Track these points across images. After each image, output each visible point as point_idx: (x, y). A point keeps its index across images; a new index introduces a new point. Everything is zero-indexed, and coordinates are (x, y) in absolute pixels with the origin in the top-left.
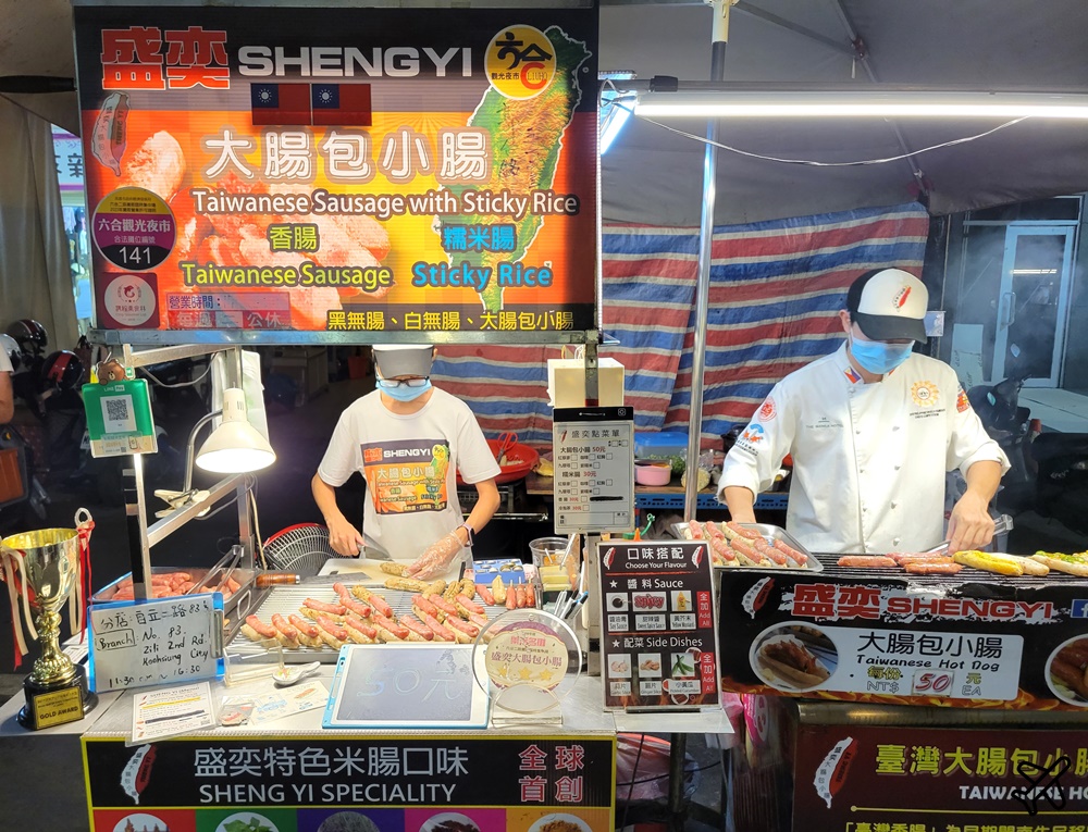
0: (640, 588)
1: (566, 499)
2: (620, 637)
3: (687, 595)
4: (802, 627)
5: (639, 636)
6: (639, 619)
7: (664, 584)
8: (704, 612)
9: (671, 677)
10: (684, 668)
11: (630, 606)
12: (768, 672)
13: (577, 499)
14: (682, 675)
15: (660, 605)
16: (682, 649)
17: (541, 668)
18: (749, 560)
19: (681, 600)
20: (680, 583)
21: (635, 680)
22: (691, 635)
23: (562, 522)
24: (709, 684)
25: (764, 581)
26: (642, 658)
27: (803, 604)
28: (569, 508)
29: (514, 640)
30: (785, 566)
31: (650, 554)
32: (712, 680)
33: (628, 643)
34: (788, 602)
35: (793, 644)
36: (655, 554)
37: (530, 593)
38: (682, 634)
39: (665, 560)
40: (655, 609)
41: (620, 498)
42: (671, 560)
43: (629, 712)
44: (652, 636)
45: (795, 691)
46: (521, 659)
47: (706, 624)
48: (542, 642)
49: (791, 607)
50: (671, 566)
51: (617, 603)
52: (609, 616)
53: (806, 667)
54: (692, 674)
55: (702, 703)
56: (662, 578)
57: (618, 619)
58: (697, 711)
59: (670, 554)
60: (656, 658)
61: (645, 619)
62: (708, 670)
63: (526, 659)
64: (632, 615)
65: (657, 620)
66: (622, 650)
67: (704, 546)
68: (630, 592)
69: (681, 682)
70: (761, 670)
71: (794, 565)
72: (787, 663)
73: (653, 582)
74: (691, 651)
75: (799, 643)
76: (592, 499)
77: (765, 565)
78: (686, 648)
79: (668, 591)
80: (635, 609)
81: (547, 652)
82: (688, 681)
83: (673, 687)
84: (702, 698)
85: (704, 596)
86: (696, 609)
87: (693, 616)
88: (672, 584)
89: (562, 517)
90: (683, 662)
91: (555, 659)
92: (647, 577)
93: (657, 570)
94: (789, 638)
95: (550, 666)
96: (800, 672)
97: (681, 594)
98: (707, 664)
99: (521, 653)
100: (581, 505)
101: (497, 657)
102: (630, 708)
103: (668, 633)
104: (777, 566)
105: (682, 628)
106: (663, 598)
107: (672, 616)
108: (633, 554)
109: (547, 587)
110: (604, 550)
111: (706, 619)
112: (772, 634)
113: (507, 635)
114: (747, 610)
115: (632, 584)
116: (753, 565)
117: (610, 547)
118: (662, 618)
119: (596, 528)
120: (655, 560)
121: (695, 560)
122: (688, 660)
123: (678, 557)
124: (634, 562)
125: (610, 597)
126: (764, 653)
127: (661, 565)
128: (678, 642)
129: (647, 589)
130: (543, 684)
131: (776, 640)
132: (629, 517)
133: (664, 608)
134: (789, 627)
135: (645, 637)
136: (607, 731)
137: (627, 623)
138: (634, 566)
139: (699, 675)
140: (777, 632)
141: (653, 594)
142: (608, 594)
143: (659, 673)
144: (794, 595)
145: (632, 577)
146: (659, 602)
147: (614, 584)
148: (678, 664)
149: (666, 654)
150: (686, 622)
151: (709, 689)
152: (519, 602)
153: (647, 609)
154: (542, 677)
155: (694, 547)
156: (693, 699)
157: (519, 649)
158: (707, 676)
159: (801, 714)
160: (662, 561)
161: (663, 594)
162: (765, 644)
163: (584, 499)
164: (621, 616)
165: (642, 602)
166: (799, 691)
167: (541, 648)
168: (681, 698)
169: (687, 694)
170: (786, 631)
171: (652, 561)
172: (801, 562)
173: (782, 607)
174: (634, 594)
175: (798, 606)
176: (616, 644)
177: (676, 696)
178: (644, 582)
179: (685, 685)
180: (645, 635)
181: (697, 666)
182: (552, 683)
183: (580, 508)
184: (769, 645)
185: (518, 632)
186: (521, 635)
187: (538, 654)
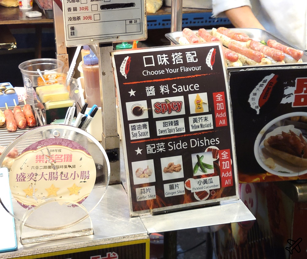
0: (158, 95)
1: (75, 9)
2: (143, 144)
3: (204, 97)
4: (301, 117)
5: (160, 142)
6: (159, 125)
7: (181, 89)
8: (220, 112)
9: (192, 176)
10: (204, 167)
11: (150, 113)
12: (270, 161)
13: (87, 8)
14: (202, 174)
15: (179, 110)
16: (201, 149)
17: (70, 183)
18: (249, 60)
19: (198, 102)
20: (196, 86)
21: (159, 184)
22: (209, 134)
23: (73, 34)
24: (227, 178)
25: (269, 78)
26: (165, 162)
27: (303, 96)
28: (79, 18)
29: (39, 158)
30: (283, 63)
31: (165, 60)
32: (229, 174)
33: (150, 149)
34: (289, 96)
35: (292, 133)
36: (170, 60)
37: (29, 113)
38: (200, 135)
39: (180, 65)
40: (174, 113)
41: (131, 5)
42: (186, 64)
43: (155, 214)
44: (172, 140)
45: (292, 175)
46: (47, 177)
47: (223, 123)
48: (69, 158)
49: (291, 100)
50: (187, 70)
51: (137, 111)
52: (130, 125)
53: (302, 153)
54: (212, 171)
55: (222, 197)
56: (179, 83)
57: (139, 127)
58: (218, 204)
59: (184, 58)
60: (178, 160)
61: (165, 124)
62: (226, 165)
63: (52, 177)
64: (152, 122)
65: (177, 123)
66: (145, 156)
67: (217, 48)
68: (149, 99)
69: (202, 179)
70: (264, 160)
71: (290, 60)
72: (287, 151)
73: (170, 88)
74: (210, 150)
75: (298, 132)
76: (103, 7)
77: (266, 63)
78: (205, 147)
79: (185, 95)
80: (155, 116)
81: (74, 166)
82: (208, 178)
83: (195, 185)
84: (221, 192)
85: (219, 97)
86: (212, 110)
87: (210, 117)
88: (189, 88)
89: (73, 28)
90: (203, 161)
91: (83, 173)
92: (164, 83)
93: (173, 75)
94: (289, 129)
95: (78, 180)
96: (298, 158)
97: (198, 97)
98: (225, 160)
99: (47, 171)
100: (92, 14)
101: (22, 178)
102: (156, 210)
103: (187, 136)
104: (276, 63)
105: (200, 129)
106: (181, 102)
107: (191, 119)
108: (149, 61)
109: (50, 105)
110: (119, 59)
111: (222, 119)
112: (275, 126)
113: (31, 155)
114: (253, 107)
115: (151, 91)
116: (253, 64)
117: (125, 55)
118: (181, 122)
119: (109, 38)
120: (171, 65)
121: (209, 62)
122: (208, 159)
123: (192, 60)
124: (150, 69)
125: (130, 106)
126: (267, 144)
127: (177, 70)
128: (197, 143)
129: (166, 95)
130: (73, 199)
131: (277, 132)
132: (141, 24)
133: (183, 112)
134: (289, 119)
135: (166, 142)
136: (139, 235)
137: (148, 130)
138: (151, 73)
139: (218, 171)
140: (279, 124)
141: (171, 99)
142: (127, 104)
143: (180, 175)
144: (295, 88)
145: (149, 85)
146: (178, 106)
147: (132, 93)
148: (199, 164)
149: (186, 155)
150: (204, 123)
151: (227, 183)
152: (21, 123)
153: (166, 115)
154: (71, 192)
155: (207, 49)
156: (214, 194)
157: (45, 167)
158: (225, 171)
159: (299, 194)
160: (177, 66)
161: (181, 98)
162: (268, 136)
163: (94, 8)
164: (142, 124)
165: (160, 108)
166: (296, 175)
167: (67, 164)
168: (202, 195)
169: (208, 190)
170: (286, 122)
171: (168, 66)
172: (297, 57)
173: (284, 101)
174: (154, 101)
175: (298, 98)
176: (139, 151)
177: (198, 194)
178: (162, 90)
179: (205, 182)
180: (166, 139)
181: (215, 163)
182: (80, 197)
183: (90, 18)
184: (271, 137)
185: (43, 151)
186: (45, 152)
187: (65, 171)
